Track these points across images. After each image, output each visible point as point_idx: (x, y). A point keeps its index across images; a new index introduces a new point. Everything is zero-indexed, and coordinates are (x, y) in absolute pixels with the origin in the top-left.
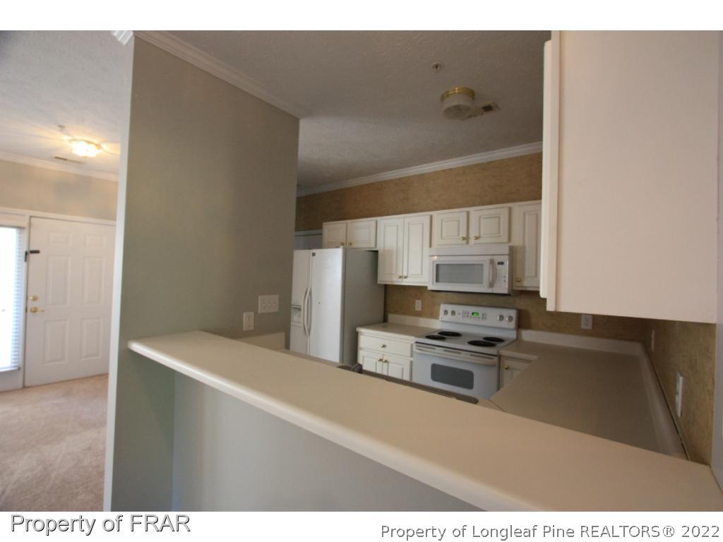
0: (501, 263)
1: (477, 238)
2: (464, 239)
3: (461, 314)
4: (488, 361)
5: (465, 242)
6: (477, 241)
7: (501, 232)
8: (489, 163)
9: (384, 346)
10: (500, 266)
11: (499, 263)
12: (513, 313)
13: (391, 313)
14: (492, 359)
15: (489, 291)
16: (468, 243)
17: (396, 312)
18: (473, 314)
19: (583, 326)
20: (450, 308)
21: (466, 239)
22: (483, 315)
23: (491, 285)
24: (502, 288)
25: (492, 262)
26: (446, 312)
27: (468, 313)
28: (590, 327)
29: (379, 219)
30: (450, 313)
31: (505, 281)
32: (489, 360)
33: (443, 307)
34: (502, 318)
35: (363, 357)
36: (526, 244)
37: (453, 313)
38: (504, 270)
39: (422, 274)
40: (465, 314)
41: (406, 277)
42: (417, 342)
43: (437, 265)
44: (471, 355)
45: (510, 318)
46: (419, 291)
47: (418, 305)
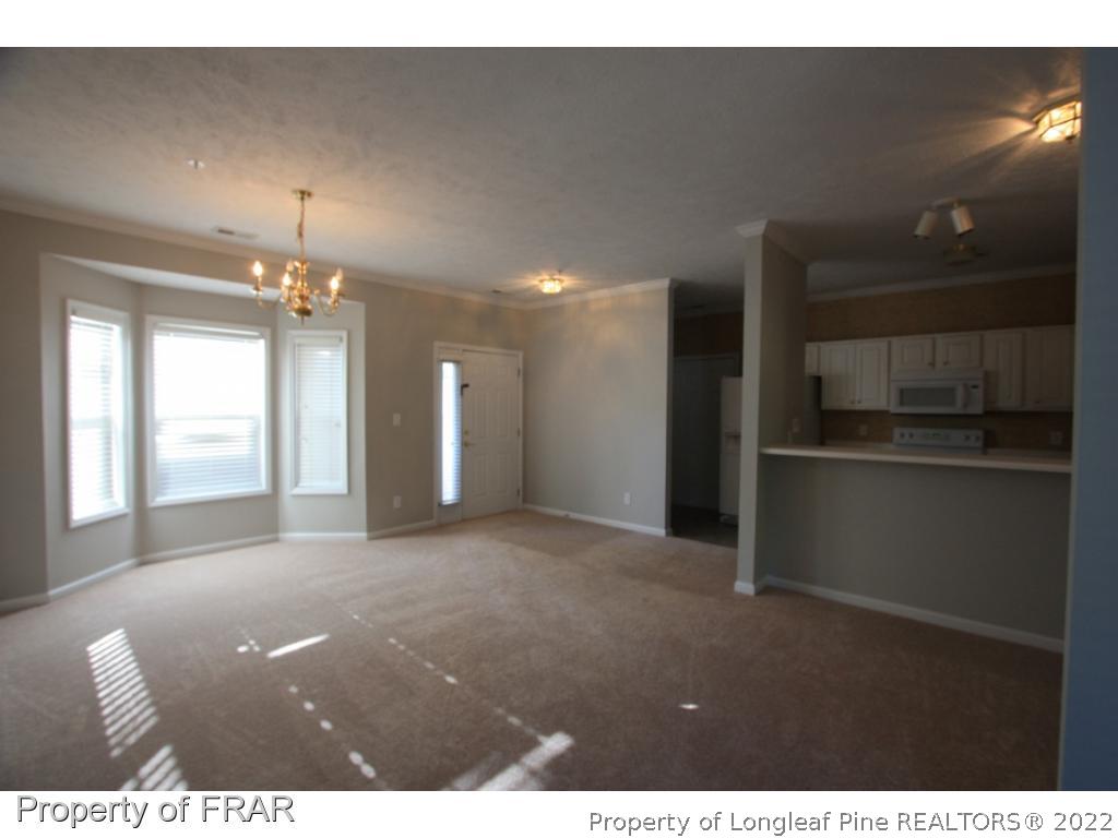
0: (975, 387)
1: (946, 363)
2: (930, 364)
3: (921, 436)
5: (931, 367)
6: (945, 367)
7: (973, 358)
10: (974, 390)
11: (973, 387)
12: (980, 433)
15: (961, 412)
16: (934, 368)
18: (934, 435)
19: (1052, 442)
20: (907, 431)
21: (933, 364)
22: (945, 436)
23: (965, 405)
24: (977, 409)
25: (965, 386)
26: (902, 435)
27: (928, 435)
28: (1059, 443)
29: (822, 344)
30: (907, 436)
31: (979, 403)
33: (897, 432)
34: (968, 438)
36: (1000, 368)
37: (911, 436)
38: (978, 394)
39: (879, 398)
40: (926, 436)
41: (859, 402)
43: (901, 390)
45: (978, 438)
46: (865, 415)
47: (863, 430)
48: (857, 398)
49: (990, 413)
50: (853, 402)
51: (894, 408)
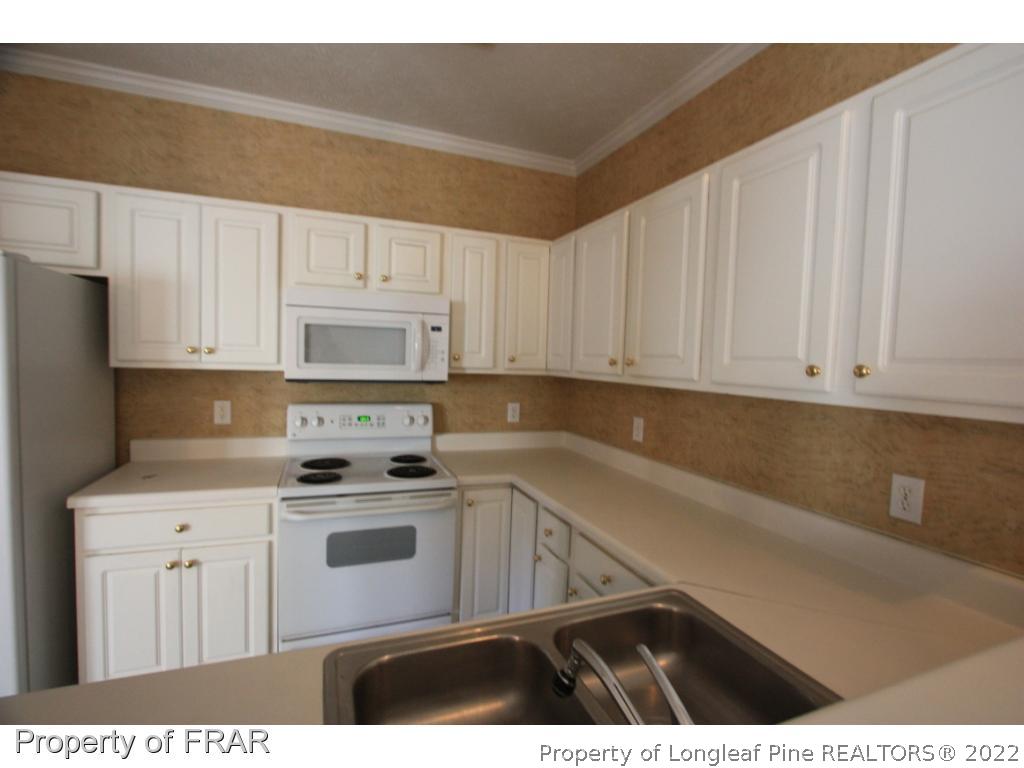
0: (437, 329)
1: (386, 279)
2: (360, 277)
3: (337, 423)
4: (442, 501)
5: (360, 283)
6: (386, 285)
7: (428, 274)
8: (380, 142)
9: (183, 528)
10: (436, 333)
11: (433, 329)
12: (428, 410)
13: (140, 436)
14: (449, 495)
15: (418, 377)
16: (365, 286)
17: (151, 435)
18: (359, 419)
19: (510, 419)
20: (311, 412)
21: (364, 277)
22: (379, 419)
23: (423, 366)
24: (439, 371)
25: (423, 326)
26: (304, 421)
27: (350, 419)
28: (517, 419)
30: (313, 422)
31: (443, 360)
32: (443, 499)
33: (294, 413)
35: (104, 576)
36: (467, 299)
37: (321, 421)
38: (441, 341)
39: (258, 343)
40: (346, 421)
41: (211, 351)
42: (284, 499)
43: (307, 327)
44: (412, 498)
45: (425, 420)
46: (224, 381)
47: (222, 412)
48: (207, 343)
49: (457, 378)
50: (195, 351)
51: (294, 368)
